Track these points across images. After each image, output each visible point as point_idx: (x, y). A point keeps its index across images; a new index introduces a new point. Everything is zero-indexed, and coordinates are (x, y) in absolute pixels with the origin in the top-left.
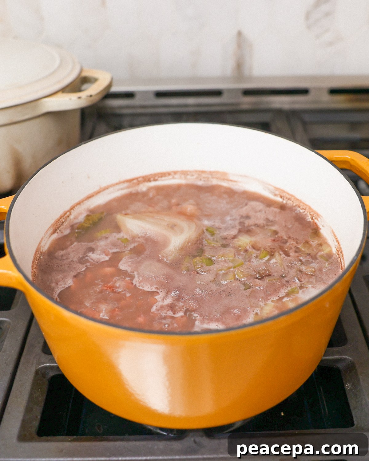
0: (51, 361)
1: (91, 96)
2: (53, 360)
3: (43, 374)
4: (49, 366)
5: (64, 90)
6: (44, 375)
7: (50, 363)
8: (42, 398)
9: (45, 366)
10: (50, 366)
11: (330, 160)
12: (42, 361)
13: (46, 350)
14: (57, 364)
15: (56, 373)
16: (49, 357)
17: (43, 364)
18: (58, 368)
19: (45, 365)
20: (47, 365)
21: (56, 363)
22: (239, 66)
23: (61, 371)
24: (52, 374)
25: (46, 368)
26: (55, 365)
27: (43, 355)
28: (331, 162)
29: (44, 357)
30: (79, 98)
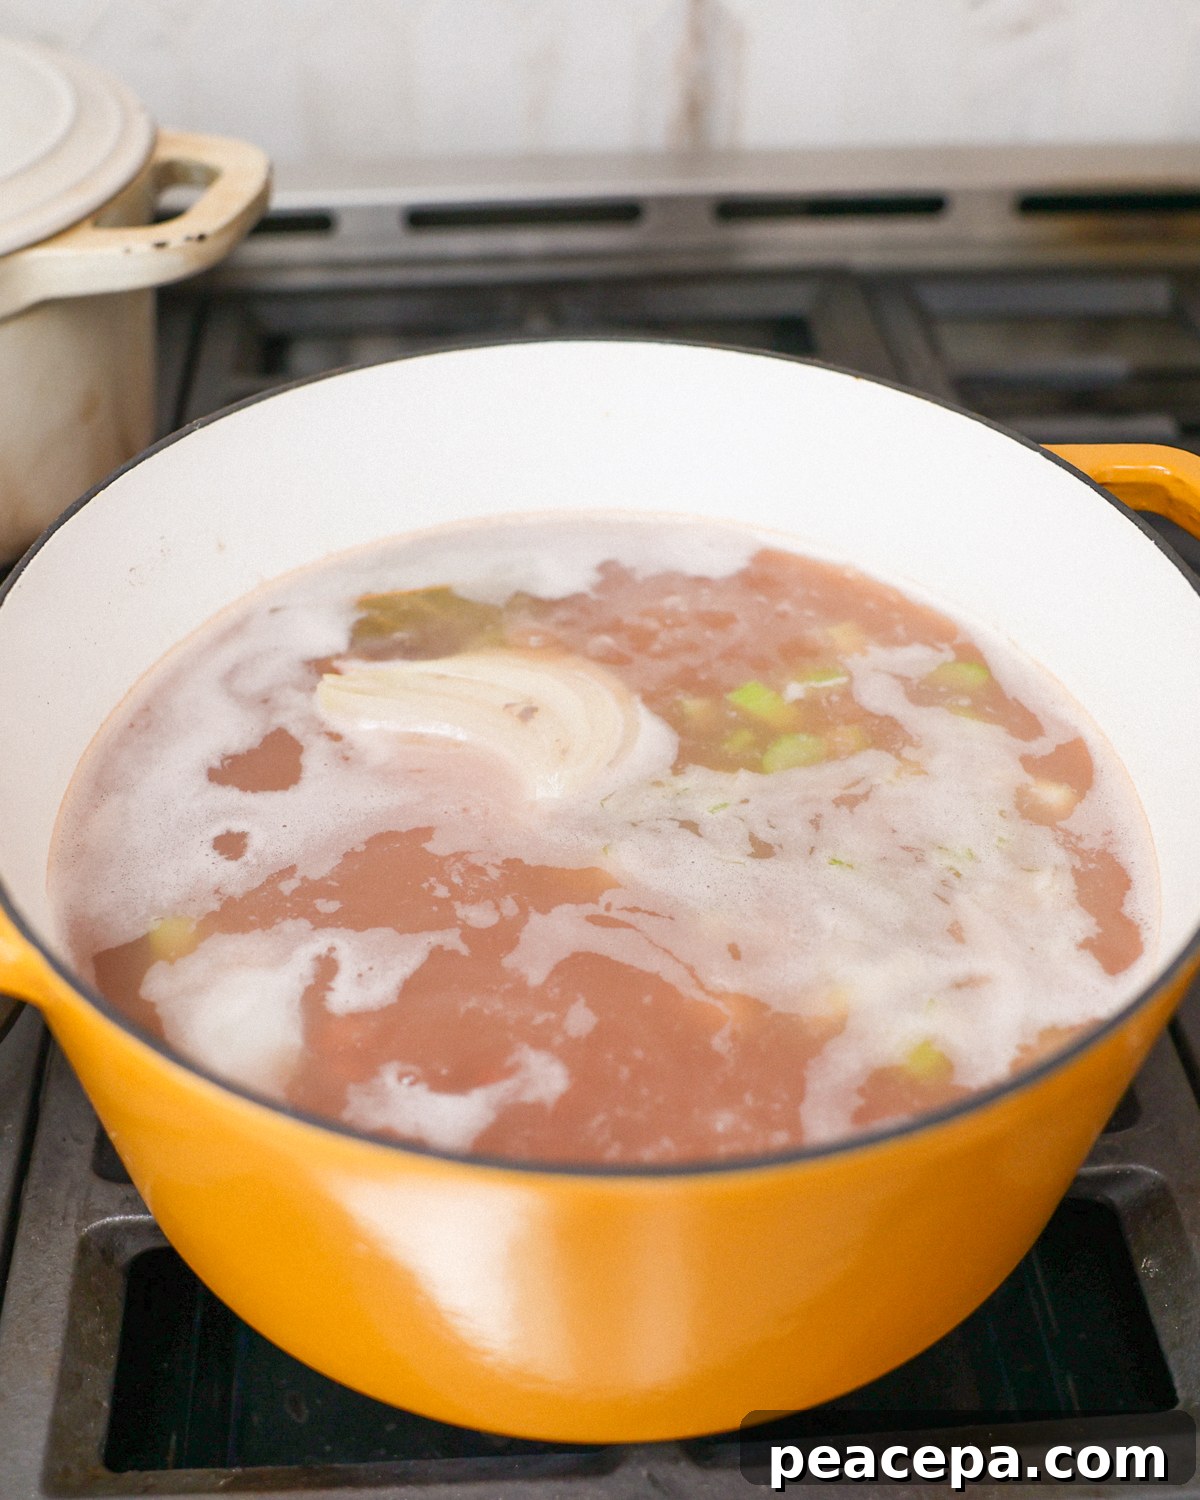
0: (129, 1204)
1: (202, 238)
2: (136, 1203)
3: (103, 1252)
4: (123, 1223)
5: (99, 216)
6: (107, 1255)
7: (127, 1215)
8: (108, 1338)
9: (108, 1223)
10: (129, 1221)
11: (1098, 481)
12: (98, 1207)
13: (109, 1165)
14: (150, 1214)
15: (150, 1243)
16: (120, 1191)
17: (104, 1217)
18: (155, 1229)
19: (108, 1219)
20: (117, 1219)
21: (147, 1212)
22: (695, 110)
23: (166, 1239)
24: (132, 1248)
25: (115, 1229)
26: (146, 1218)
27: (99, 1186)
28: (1102, 488)
29: (103, 1192)
30: (161, 245)
